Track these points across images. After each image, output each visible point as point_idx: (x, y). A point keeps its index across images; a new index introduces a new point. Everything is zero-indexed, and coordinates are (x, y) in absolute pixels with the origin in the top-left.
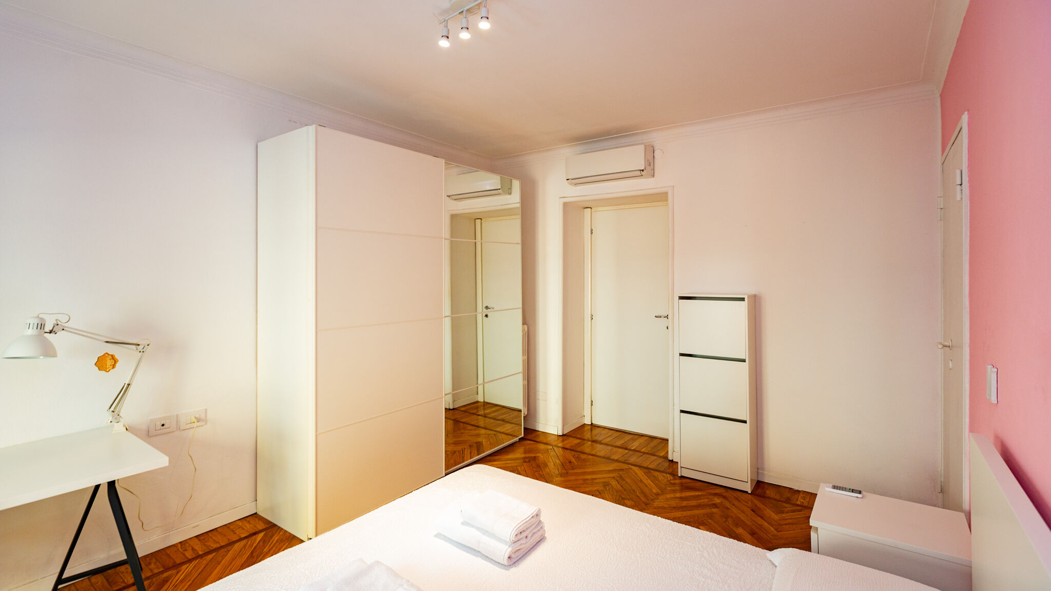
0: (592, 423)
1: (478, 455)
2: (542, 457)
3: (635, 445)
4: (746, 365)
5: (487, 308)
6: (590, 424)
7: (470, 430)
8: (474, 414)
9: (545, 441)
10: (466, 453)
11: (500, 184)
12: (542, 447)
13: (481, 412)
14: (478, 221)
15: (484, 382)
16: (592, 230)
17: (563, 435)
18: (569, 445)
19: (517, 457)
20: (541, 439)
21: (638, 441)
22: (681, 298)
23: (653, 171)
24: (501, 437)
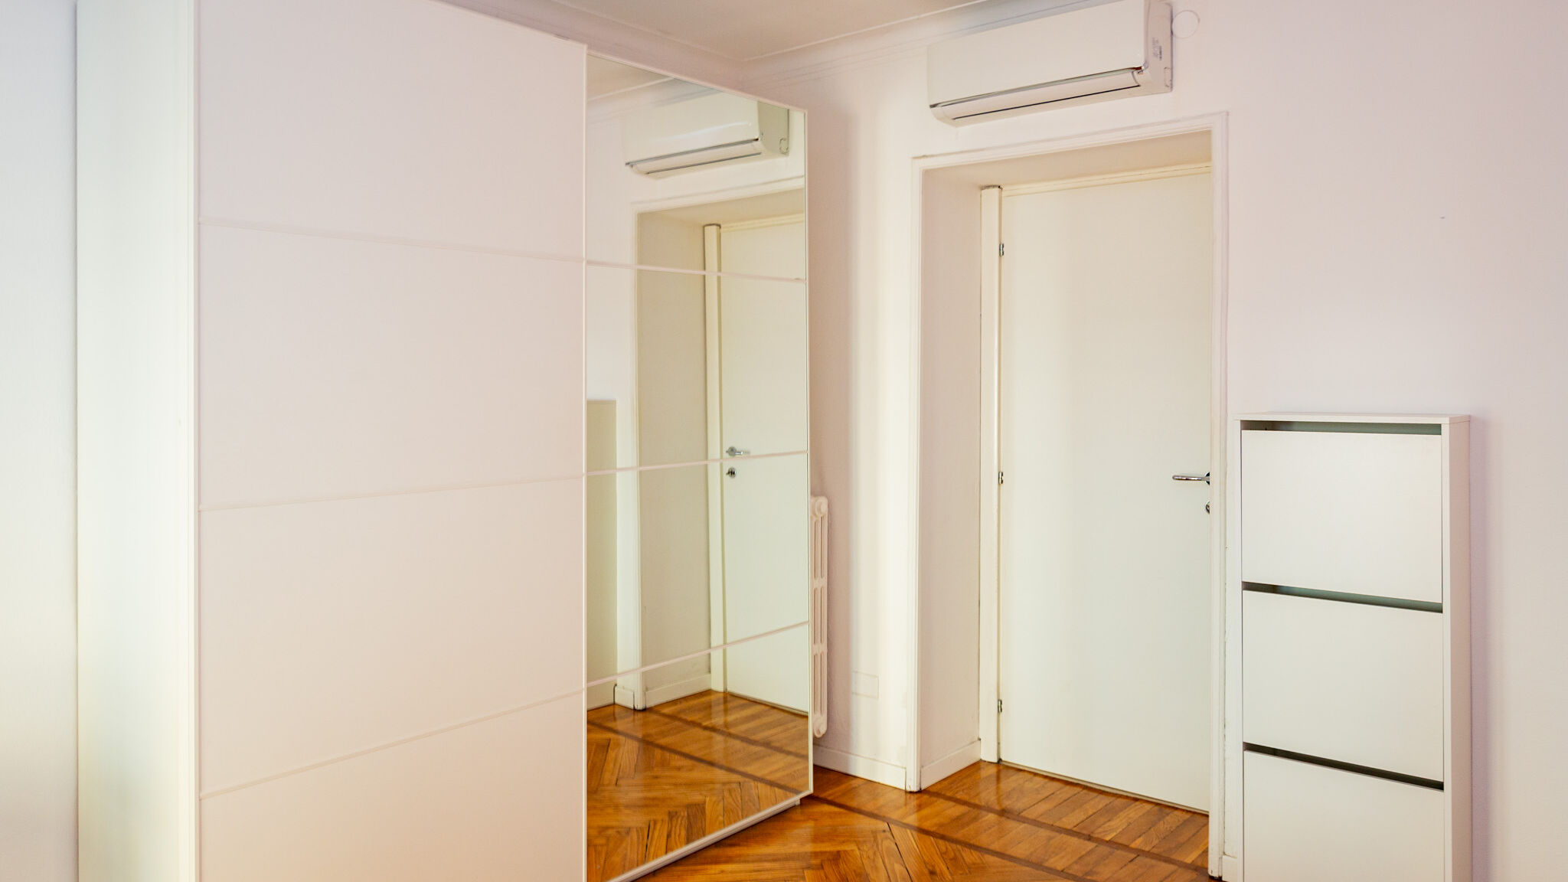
0: (1000, 760)
1: (689, 841)
2: (858, 852)
3: (1114, 828)
4: (1443, 621)
5: (732, 451)
6: (996, 761)
7: (679, 769)
8: (694, 724)
9: (869, 807)
10: (656, 833)
11: (757, 127)
12: (864, 824)
13: (718, 720)
14: (711, 232)
15: (725, 643)
16: (1001, 247)
17: (920, 792)
18: (936, 820)
19: (791, 851)
20: (862, 800)
21: (1122, 814)
22: (1250, 425)
23: (1169, 71)
24: (754, 792)
